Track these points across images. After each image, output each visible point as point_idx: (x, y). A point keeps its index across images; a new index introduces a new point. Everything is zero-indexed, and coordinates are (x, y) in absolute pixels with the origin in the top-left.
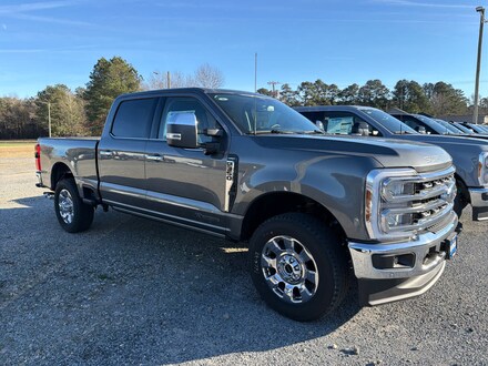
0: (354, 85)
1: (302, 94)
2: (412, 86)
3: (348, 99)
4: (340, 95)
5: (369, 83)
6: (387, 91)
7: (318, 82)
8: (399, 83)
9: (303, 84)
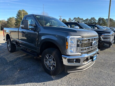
0: (88, 19)
1: (74, 21)
2: (103, 19)
3: (86, 22)
4: (84, 21)
5: (92, 18)
6: (96, 20)
7: (78, 18)
8: (99, 18)
9: (74, 18)
